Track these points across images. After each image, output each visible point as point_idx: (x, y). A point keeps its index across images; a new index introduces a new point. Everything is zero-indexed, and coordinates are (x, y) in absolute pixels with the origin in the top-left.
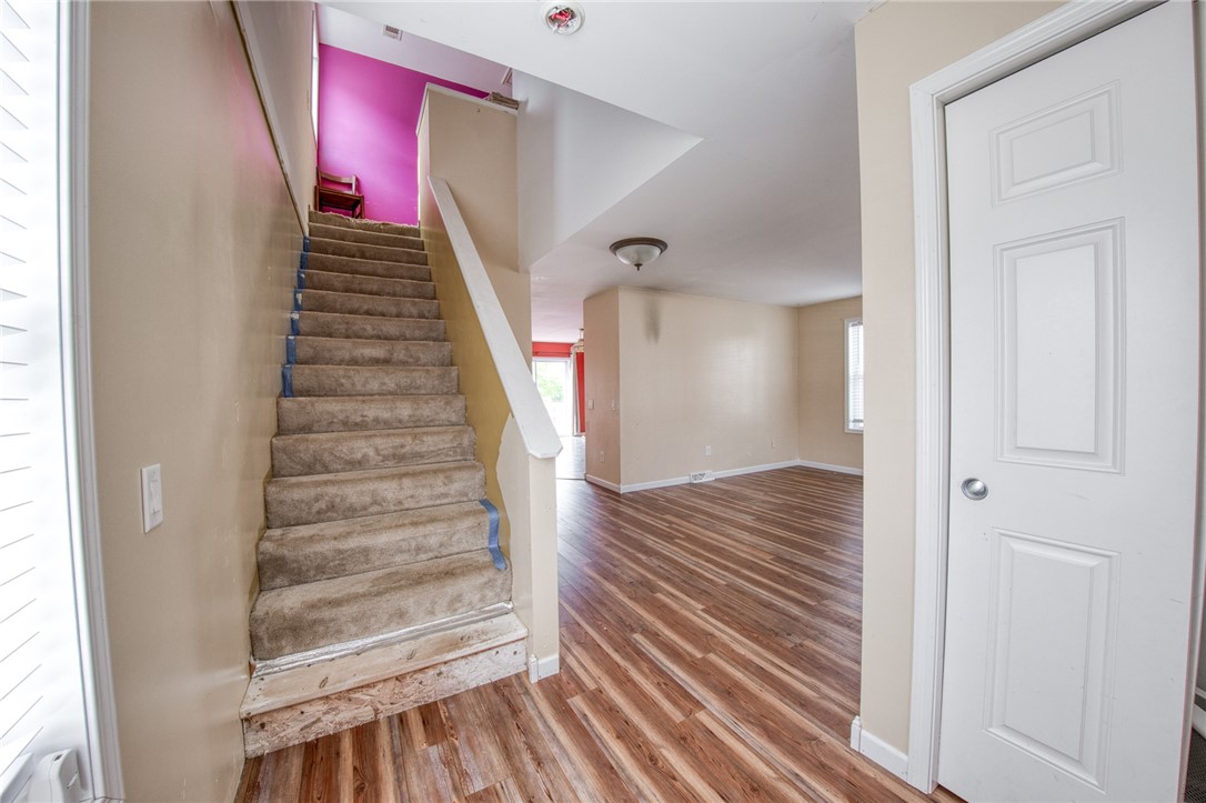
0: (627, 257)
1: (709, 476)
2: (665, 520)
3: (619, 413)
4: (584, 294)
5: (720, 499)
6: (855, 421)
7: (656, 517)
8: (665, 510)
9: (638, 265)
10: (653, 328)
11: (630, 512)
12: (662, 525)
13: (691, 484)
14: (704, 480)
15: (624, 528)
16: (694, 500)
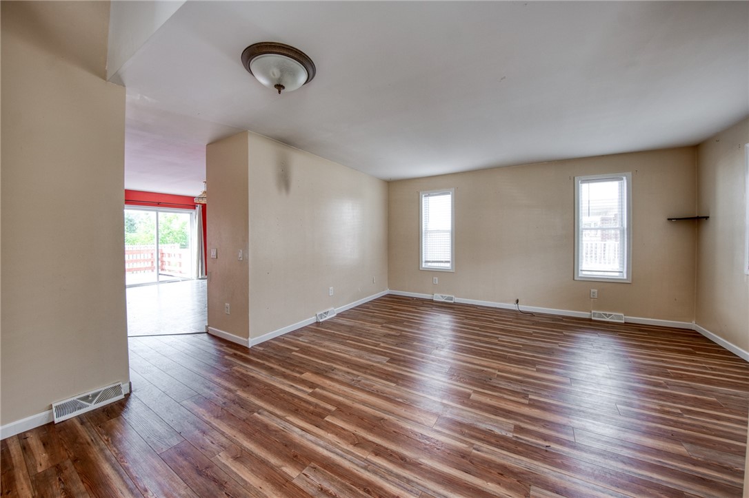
0: (265, 73)
1: (332, 312)
2: (304, 382)
3: (247, 263)
4: (206, 136)
5: (349, 338)
6: (426, 262)
7: (294, 379)
8: (301, 366)
9: (280, 87)
10: (284, 180)
11: (262, 375)
12: (302, 392)
13: (318, 323)
14: (328, 317)
15: (258, 409)
16: (327, 343)
